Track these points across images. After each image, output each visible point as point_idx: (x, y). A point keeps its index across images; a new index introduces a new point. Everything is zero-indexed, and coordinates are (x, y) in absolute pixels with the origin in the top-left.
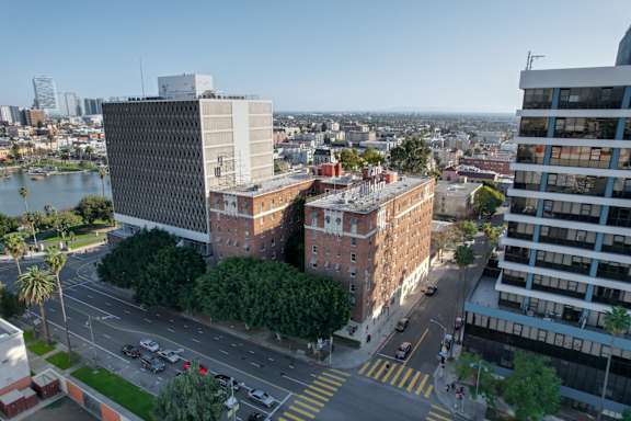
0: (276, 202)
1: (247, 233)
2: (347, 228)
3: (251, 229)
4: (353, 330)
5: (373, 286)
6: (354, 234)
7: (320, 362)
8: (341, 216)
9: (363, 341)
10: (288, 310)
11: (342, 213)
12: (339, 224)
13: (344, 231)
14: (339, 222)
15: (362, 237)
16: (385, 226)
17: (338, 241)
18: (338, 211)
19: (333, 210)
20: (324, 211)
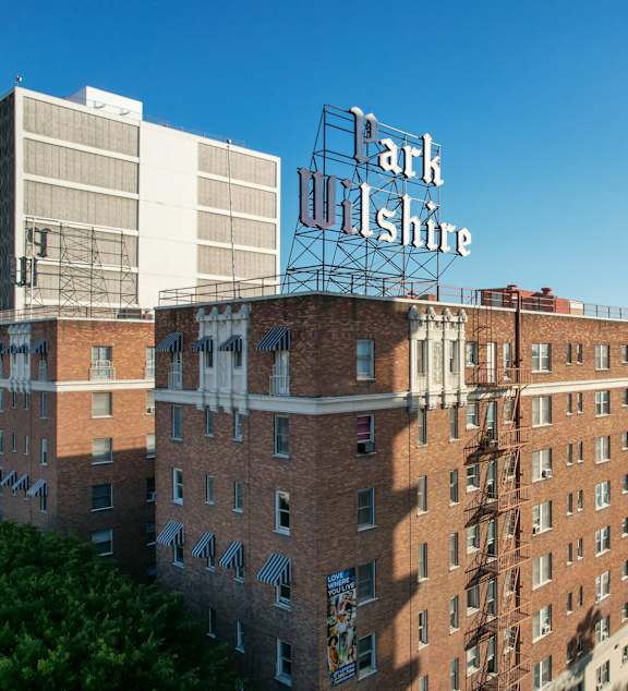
2: (260, 380)
8: (242, 330)
11: (244, 310)
12: (238, 364)
13: (251, 390)
14: (238, 354)
15: (306, 407)
16: (464, 399)
17: (239, 438)
18: (235, 306)
19: (221, 307)
20: (198, 317)
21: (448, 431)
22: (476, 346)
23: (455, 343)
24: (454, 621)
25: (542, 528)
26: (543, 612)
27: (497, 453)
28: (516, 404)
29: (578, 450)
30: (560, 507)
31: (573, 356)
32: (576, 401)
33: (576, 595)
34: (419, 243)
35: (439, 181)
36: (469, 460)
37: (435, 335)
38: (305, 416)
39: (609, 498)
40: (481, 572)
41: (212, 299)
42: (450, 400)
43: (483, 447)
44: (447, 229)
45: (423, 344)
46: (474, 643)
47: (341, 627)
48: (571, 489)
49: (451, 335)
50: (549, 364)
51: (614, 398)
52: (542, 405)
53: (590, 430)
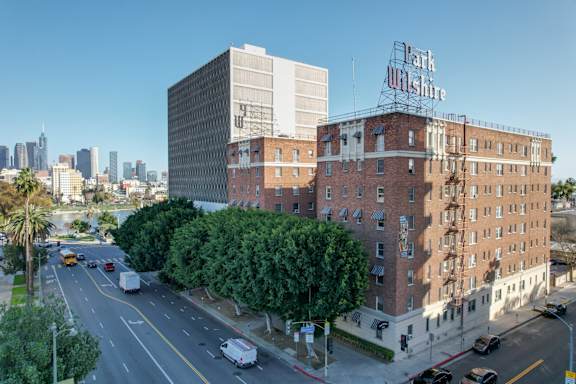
0: (302, 153)
1: (258, 188)
2: (370, 147)
3: (262, 182)
4: (380, 327)
5: (423, 256)
6: (381, 153)
7: (310, 370)
8: (362, 129)
9: (396, 347)
10: (251, 258)
11: (363, 122)
12: (359, 142)
13: (366, 151)
14: (359, 138)
15: (393, 154)
16: (445, 158)
17: (359, 170)
18: (358, 121)
19: (351, 122)
20: (340, 127)
21: (438, 170)
22: (448, 137)
23: (442, 135)
24: (440, 247)
25: (473, 220)
26: (473, 256)
27: (457, 182)
28: (464, 162)
29: (489, 189)
30: (481, 212)
31: (487, 146)
32: (489, 167)
33: (487, 254)
34: (427, 95)
35: (433, 69)
36: (447, 183)
37: (435, 131)
38: (391, 158)
39: (502, 214)
40: (450, 231)
41: (353, 118)
42: (440, 158)
43: (452, 179)
44: (437, 89)
45: (430, 134)
46: (447, 258)
47: (403, 237)
48: (486, 205)
49: (440, 132)
50: (477, 148)
51: (505, 168)
52: (474, 166)
53: (494, 181)
